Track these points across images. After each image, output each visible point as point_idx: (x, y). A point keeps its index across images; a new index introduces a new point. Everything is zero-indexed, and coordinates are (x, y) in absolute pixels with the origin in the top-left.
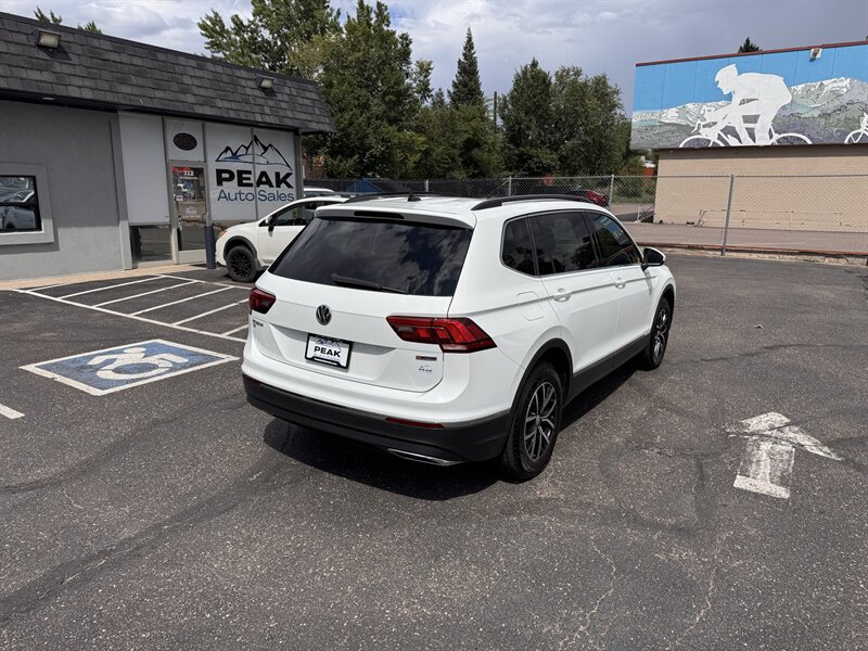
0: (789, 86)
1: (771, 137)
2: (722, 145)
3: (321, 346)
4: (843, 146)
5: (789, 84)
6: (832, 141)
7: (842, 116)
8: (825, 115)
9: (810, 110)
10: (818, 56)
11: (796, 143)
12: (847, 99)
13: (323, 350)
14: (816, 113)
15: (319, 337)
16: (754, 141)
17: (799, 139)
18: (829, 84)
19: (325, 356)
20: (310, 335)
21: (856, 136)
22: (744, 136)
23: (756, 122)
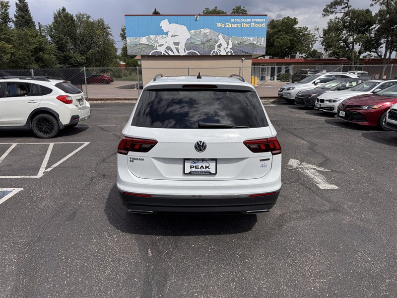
0: (189, 31)
1: (185, 52)
2: (167, 55)
3: (195, 165)
4: (210, 56)
5: (189, 29)
6: (206, 54)
7: (209, 44)
8: (203, 43)
9: (198, 41)
10: (198, 19)
11: (194, 55)
12: (209, 37)
13: (196, 167)
14: (200, 43)
15: (193, 159)
16: (179, 53)
17: (195, 53)
18: (203, 31)
19: (199, 170)
20: (185, 160)
21: (214, 52)
22: (175, 51)
23: (178, 45)
